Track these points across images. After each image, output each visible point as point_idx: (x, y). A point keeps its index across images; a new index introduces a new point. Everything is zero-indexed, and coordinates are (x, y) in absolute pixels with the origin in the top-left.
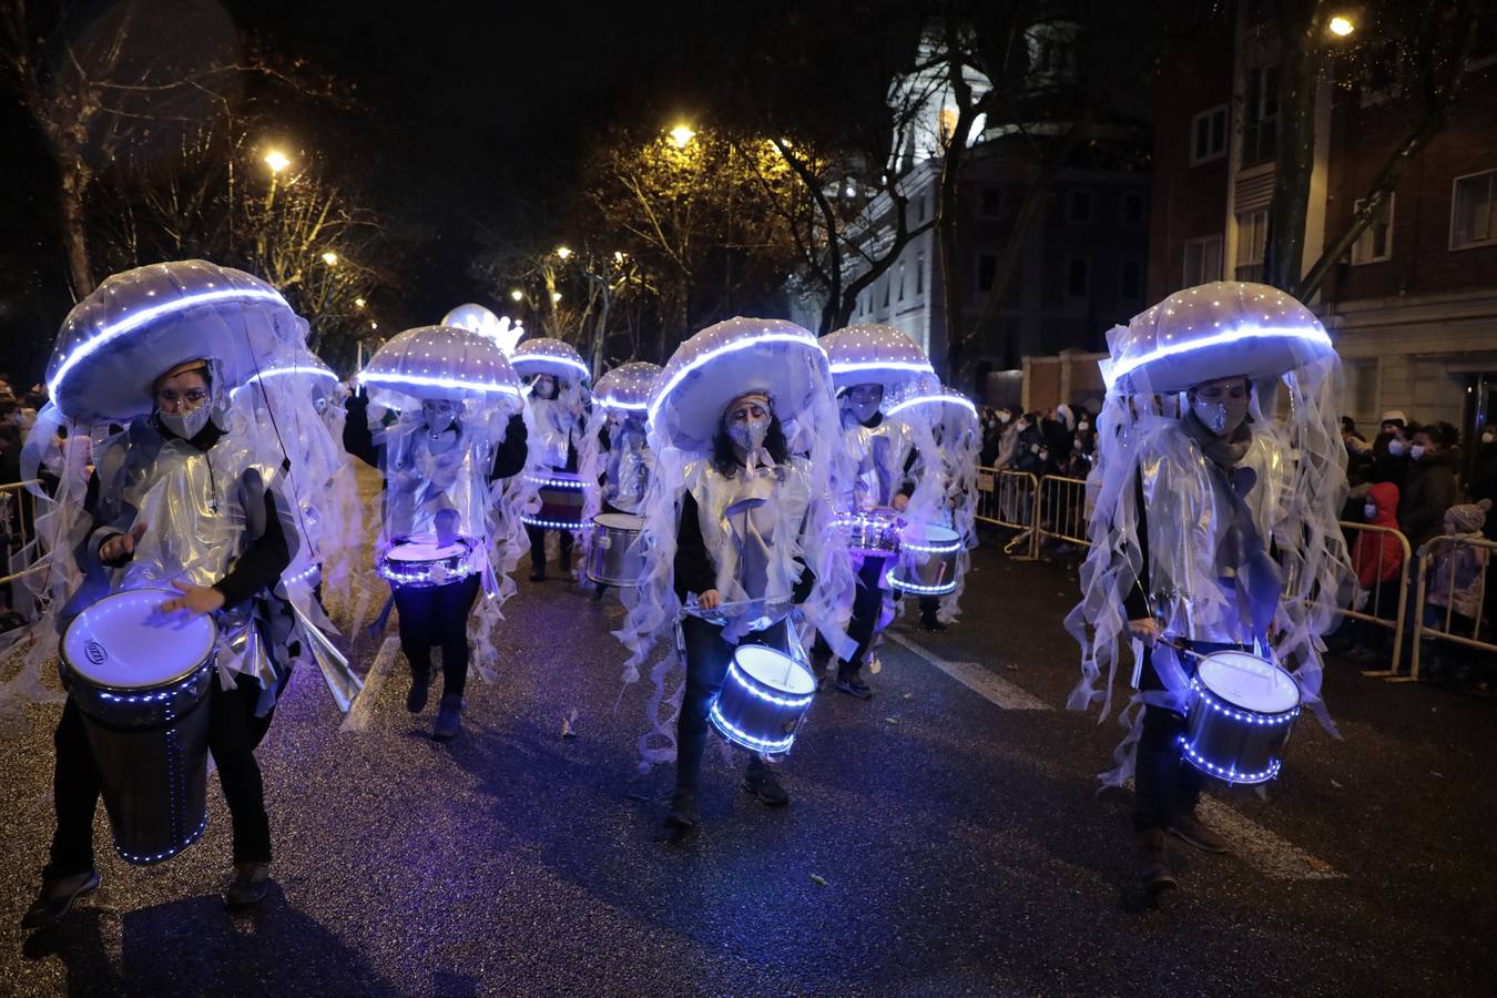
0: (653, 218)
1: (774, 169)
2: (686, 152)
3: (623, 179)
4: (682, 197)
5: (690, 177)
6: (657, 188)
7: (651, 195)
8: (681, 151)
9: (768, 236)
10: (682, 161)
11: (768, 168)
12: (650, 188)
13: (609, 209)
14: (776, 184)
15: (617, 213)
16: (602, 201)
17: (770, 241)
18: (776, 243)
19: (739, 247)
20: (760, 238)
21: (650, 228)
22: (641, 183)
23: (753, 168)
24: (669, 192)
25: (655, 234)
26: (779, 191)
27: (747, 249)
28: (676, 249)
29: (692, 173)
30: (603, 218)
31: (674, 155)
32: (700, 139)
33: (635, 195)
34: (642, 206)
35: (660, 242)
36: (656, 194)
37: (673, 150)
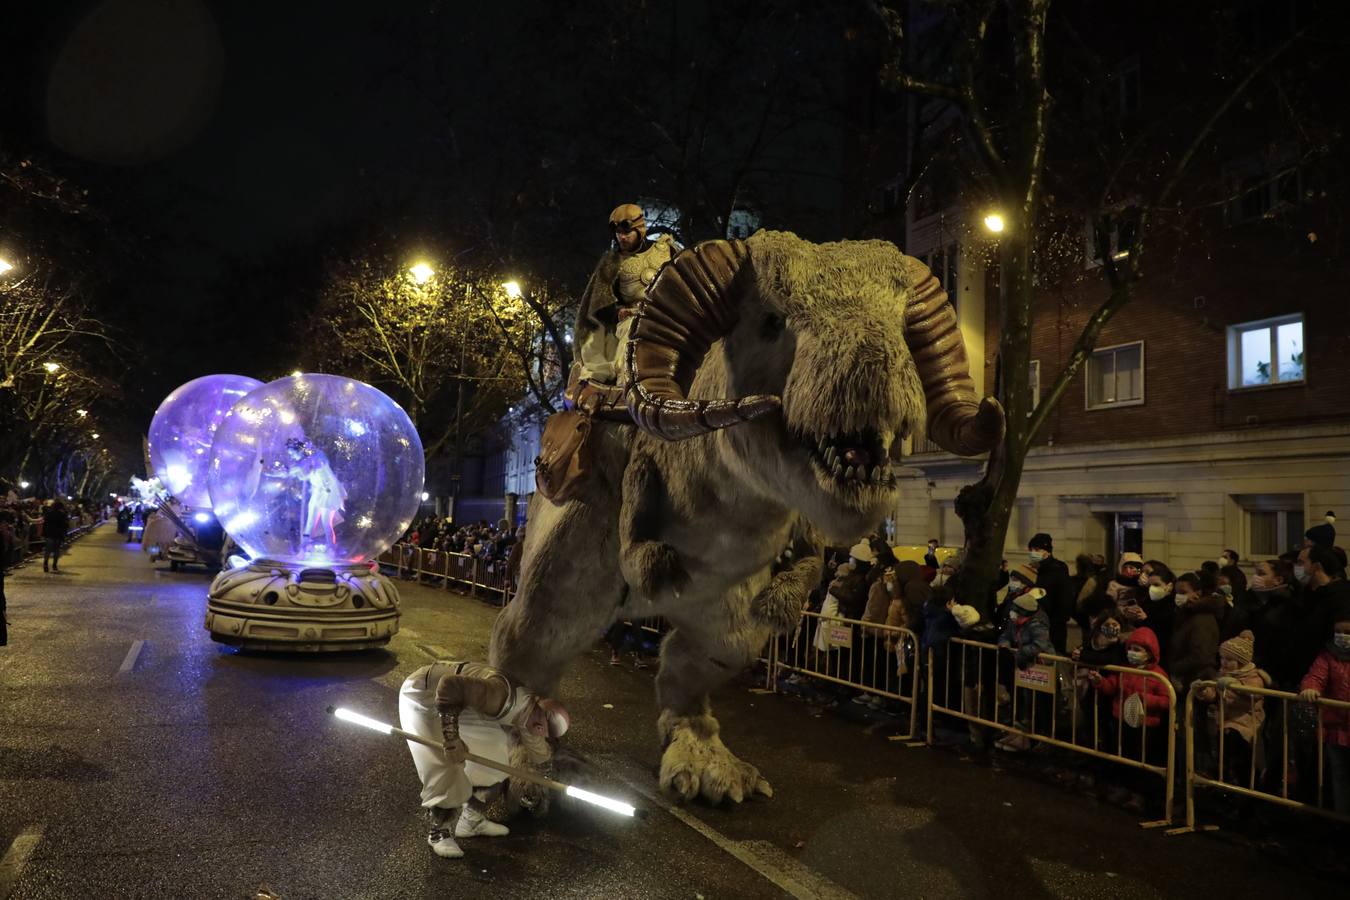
0: (388, 346)
1: (507, 310)
2: (425, 289)
3: (362, 309)
4: (419, 329)
5: (427, 312)
6: (395, 319)
7: (388, 326)
8: (421, 287)
9: (498, 370)
10: (421, 296)
11: (501, 309)
12: (388, 318)
13: (346, 337)
14: (509, 323)
15: (352, 340)
16: (340, 328)
17: (499, 375)
18: (506, 377)
19: (471, 379)
20: (491, 372)
21: (385, 356)
22: (379, 314)
23: (488, 306)
24: (406, 324)
25: (390, 362)
26: (511, 330)
27: (477, 382)
28: (409, 377)
29: (429, 308)
30: (339, 343)
31: (413, 291)
32: (439, 278)
33: (373, 324)
34: (379, 335)
35: (395, 369)
36: (393, 325)
37: (412, 286)
